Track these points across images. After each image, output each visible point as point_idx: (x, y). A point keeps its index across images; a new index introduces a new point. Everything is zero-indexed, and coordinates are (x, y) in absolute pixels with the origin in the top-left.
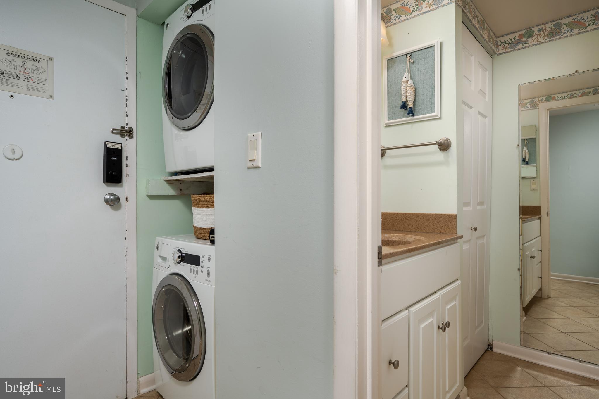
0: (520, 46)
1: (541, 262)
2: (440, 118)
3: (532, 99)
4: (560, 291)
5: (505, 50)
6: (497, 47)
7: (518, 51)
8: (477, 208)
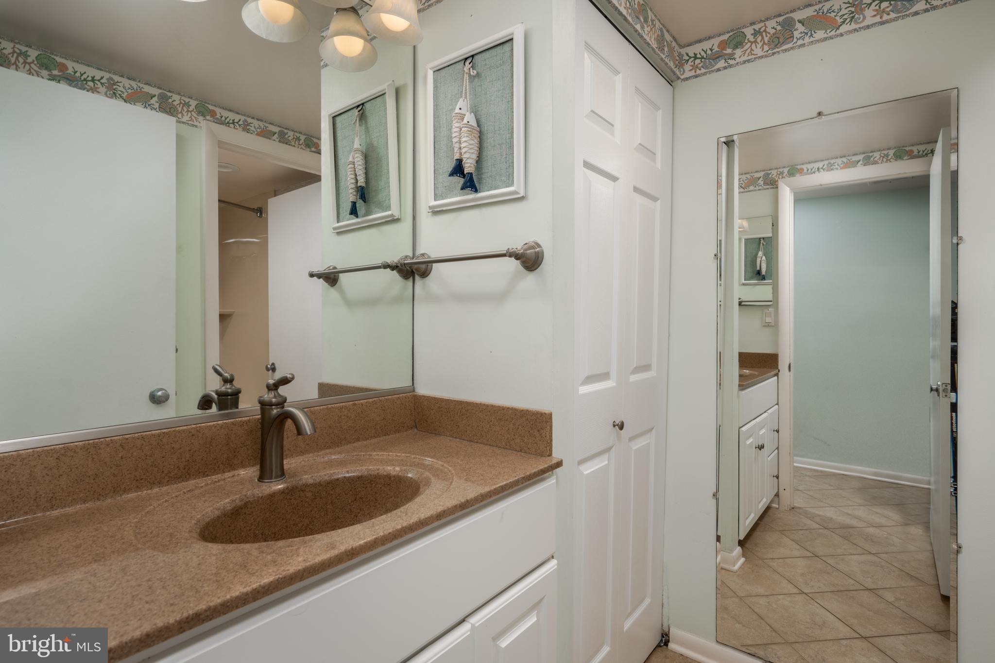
0: (721, 64)
1: (778, 448)
2: (522, 198)
3: (766, 170)
4: (811, 493)
5: (695, 72)
6: (680, 65)
7: (717, 73)
8: (631, 380)
